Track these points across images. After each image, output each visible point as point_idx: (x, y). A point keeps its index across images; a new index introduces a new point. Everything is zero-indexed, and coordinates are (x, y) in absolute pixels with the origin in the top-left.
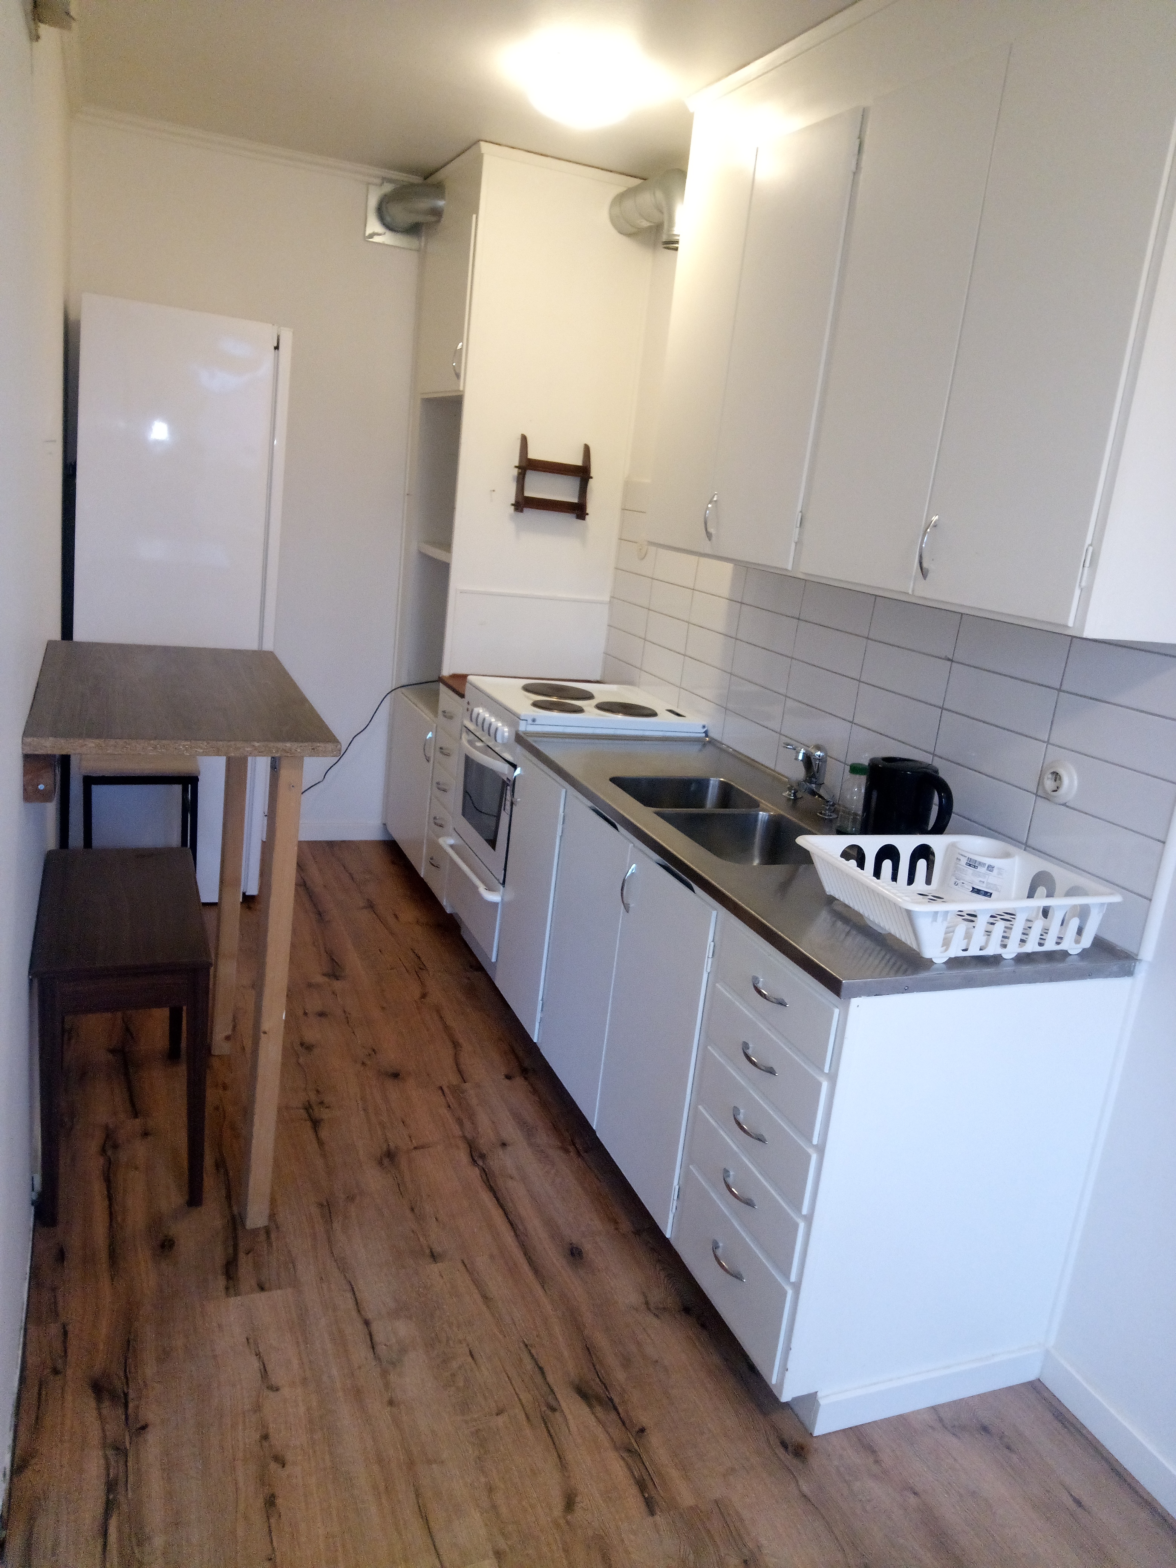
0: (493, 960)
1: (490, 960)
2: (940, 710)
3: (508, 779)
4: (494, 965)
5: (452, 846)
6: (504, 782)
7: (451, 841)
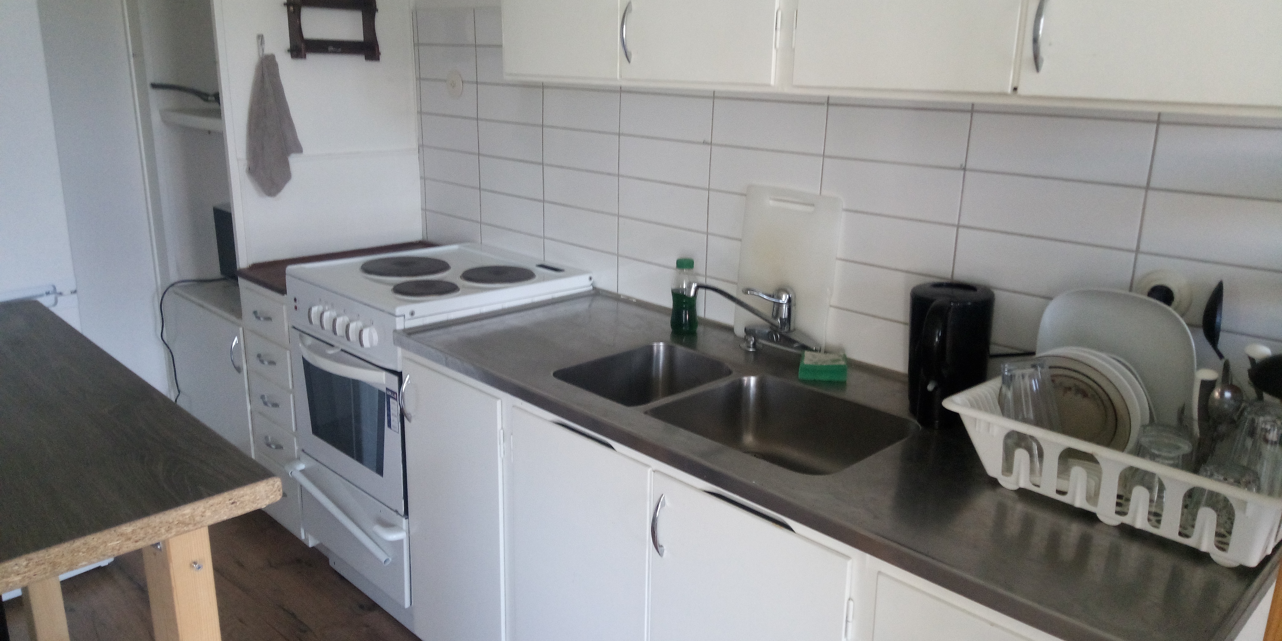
0: (407, 605)
1: (404, 608)
2: (956, 229)
3: (387, 389)
4: (410, 612)
5: (302, 471)
6: (381, 394)
7: (302, 466)
